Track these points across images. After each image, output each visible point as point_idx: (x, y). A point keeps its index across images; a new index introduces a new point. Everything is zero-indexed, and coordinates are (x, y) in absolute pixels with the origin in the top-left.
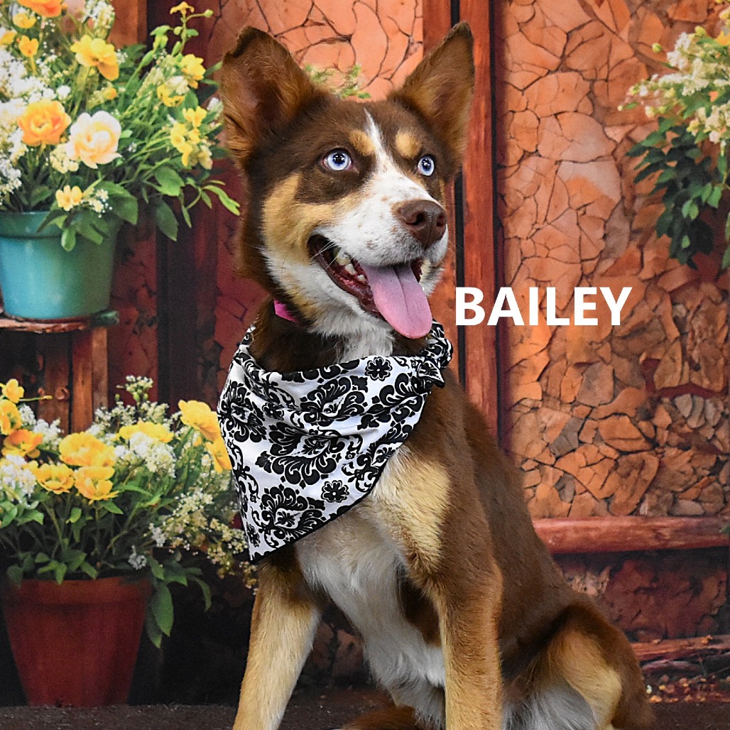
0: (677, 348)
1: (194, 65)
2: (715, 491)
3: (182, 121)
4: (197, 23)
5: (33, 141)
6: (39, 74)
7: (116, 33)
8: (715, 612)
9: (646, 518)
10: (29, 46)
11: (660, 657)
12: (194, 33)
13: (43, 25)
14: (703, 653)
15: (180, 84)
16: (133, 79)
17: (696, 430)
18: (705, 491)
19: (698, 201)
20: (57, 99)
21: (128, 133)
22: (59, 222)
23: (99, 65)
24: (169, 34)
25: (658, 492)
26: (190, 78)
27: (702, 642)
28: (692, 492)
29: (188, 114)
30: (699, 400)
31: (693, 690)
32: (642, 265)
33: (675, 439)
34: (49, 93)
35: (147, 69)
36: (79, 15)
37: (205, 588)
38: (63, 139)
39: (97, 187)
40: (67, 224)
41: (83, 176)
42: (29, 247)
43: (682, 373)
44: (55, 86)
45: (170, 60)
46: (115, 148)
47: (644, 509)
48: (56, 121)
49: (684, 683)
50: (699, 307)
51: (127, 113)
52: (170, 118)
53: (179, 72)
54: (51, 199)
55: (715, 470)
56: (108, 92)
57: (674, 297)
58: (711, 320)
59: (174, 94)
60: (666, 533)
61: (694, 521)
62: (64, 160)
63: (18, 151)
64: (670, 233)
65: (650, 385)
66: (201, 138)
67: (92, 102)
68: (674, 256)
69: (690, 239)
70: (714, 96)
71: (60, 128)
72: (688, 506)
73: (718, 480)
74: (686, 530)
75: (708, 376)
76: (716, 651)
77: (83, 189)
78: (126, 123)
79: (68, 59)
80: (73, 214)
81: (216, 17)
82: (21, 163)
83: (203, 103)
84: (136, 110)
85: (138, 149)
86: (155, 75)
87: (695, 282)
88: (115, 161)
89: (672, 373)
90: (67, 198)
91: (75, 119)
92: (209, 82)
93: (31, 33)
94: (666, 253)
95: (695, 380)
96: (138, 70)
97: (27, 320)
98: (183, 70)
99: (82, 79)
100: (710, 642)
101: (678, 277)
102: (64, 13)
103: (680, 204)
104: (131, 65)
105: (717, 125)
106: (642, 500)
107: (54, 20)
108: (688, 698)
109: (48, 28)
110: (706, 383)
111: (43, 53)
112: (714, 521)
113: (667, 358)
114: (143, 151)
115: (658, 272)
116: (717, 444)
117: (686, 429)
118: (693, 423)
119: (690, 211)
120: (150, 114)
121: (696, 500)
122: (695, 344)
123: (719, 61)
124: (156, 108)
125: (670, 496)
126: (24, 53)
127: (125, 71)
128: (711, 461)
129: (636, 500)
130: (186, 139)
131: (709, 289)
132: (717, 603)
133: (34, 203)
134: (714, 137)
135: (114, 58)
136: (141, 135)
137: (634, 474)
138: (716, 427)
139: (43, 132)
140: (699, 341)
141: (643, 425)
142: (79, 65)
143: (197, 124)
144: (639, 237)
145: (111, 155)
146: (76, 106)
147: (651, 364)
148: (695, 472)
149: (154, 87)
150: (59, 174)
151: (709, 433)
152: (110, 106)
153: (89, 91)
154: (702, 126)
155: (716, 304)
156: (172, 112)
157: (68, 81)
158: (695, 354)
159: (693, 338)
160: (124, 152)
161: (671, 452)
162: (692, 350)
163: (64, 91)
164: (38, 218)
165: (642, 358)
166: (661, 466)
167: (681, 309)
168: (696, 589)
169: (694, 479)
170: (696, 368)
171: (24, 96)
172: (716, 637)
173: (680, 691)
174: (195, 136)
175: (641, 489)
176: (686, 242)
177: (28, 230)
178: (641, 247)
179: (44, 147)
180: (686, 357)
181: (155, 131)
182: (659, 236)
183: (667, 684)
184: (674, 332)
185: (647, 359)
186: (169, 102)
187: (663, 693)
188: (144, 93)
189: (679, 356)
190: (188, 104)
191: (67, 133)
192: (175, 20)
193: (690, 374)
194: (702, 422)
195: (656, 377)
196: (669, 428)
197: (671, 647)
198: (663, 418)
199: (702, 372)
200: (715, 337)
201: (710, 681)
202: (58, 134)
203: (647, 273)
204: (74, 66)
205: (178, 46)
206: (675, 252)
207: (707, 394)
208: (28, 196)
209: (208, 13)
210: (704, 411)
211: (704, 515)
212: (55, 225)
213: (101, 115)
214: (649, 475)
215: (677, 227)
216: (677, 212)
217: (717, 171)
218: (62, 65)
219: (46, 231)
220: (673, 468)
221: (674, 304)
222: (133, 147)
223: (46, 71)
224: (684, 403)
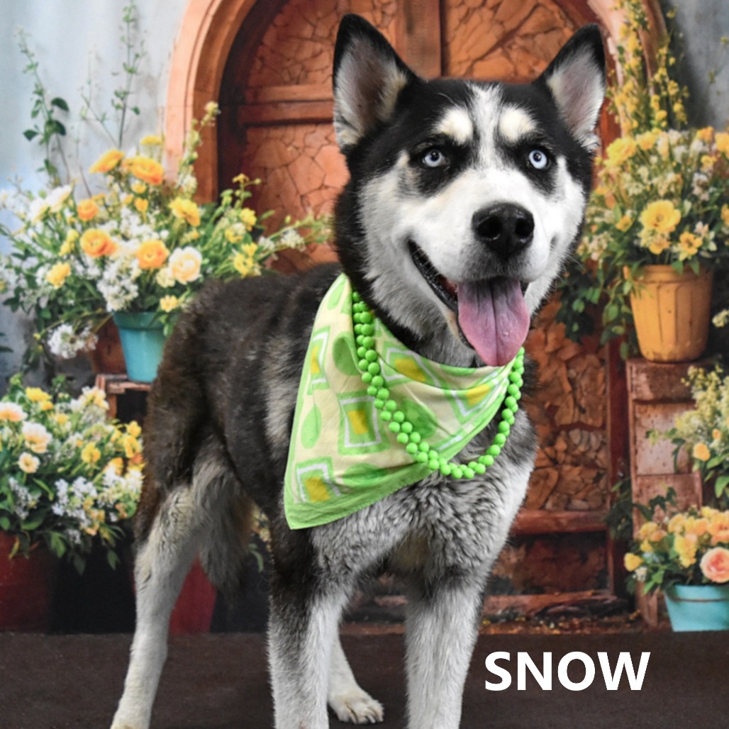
0: (570, 398)
1: (249, 216)
2: (597, 494)
3: (241, 252)
4: (251, 188)
5: (145, 266)
6: (148, 222)
7: (198, 195)
8: (596, 575)
9: (550, 512)
10: (142, 204)
11: (560, 604)
12: (248, 194)
13: (151, 190)
14: (589, 602)
15: (240, 229)
16: (209, 225)
17: (584, 454)
18: (591, 494)
19: (584, 299)
20: (160, 239)
21: (207, 261)
22: (163, 319)
23: (187, 217)
24: (233, 196)
25: (558, 494)
26: (246, 224)
27: (588, 594)
28: (581, 495)
29: (245, 247)
30: (585, 433)
31: (581, 626)
32: (546, 342)
33: (569, 459)
34: (155, 235)
35: (218, 219)
36: (174, 184)
37: (259, 557)
38: (165, 265)
39: (187, 297)
40: (168, 320)
41: (177, 289)
42: (143, 335)
43: (574, 416)
44: (159, 230)
45: (233, 213)
46: (198, 270)
47: (549, 505)
48: (160, 253)
49: (576, 621)
50: (585, 371)
51: (206, 248)
52: (234, 251)
53: (239, 220)
54: (157, 305)
55: (597, 479)
56: (193, 234)
57: (568, 364)
58: (593, 379)
59: (236, 235)
60: (564, 522)
61: (583, 514)
62: (165, 279)
63: (136, 273)
64: (565, 321)
65: (552, 422)
66: (254, 263)
67: (183, 241)
68: (567, 336)
69: (579, 325)
70: (595, 228)
71: (162, 259)
72: (578, 503)
73: (598, 486)
74: (577, 520)
75: (591, 416)
76: (596, 601)
77: (178, 296)
78: (205, 254)
79: (167, 213)
80: (171, 314)
81: (263, 184)
82: (138, 281)
83: (255, 240)
84: (212, 246)
85: (214, 271)
86: (224, 222)
87: (582, 354)
88: (198, 280)
89: (568, 415)
90: (168, 303)
91: (172, 252)
92: (259, 227)
93: (143, 196)
94: (562, 335)
95: (583, 419)
96: (212, 219)
97: (142, 383)
98: (242, 219)
99: (176, 226)
100: (594, 594)
101: (570, 351)
102: (164, 182)
103: (571, 301)
104: (208, 216)
105: (596, 248)
106: (547, 500)
107: (158, 187)
108: (578, 632)
109: (154, 193)
110: (590, 422)
111: (151, 209)
112: (596, 514)
113: (563, 405)
114: (217, 272)
115: (557, 347)
116: (598, 462)
117: (577, 452)
118: (582, 448)
119: (578, 306)
120: (221, 248)
121: (584, 500)
122: (582, 395)
123: (597, 205)
124: (225, 244)
125: (565, 497)
126: (139, 208)
127: (204, 220)
128: (593, 473)
129: (543, 500)
130: (245, 264)
131: (592, 358)
132: (598, 568)
133: (146, 306)
134: (595, 256)
135: (197, 212)
136: (215, 262)
137: (542, 482)
138: (598, 451)
139: (151, 261)
140: (585, 393)
141: (548, 450)
142: (174, 218)
143: (251, 254)
144: (544, 325)
145: (195, 275)
146: (173, 243)
147: (553, 409)
148: (583, 481)
149: (223, 230)
150: (162, 288)
151: (592, 455)
152: (194, 243)
153: (180, 234)
154: (586, 249)
155: (596, 368)
156: (236, 246)
157: (167, 227)
158: (583, 402)
159: (581, 392)
160: (204, 273)
161: (567, 468)
162: (580, 399)
163: (165, 234)
164: (149, 317)
165: (547, 405)
166: (560, 478)
167: (573, 373)
168: (584, 559)
169: (582, 485)
170: (582, 411)
171: (139, 237)
172: (598, 591)
173: (573, 627)
174: (250, 262)
175: (547, 492)
176: (576, 327)
177: (143, 325)
178: (545, 331)
179: (152, 270)
180: (576, 404)
181: (224, 259)
182: (558, 322)
183: (564, 621)
184: (568, 387)
185: (551, 406)
186: (233, 240)
187: (561, 628)
188: (217, 235)
189: (571, 403)
190: (245, 241)
191: (166, 262)
192: (236, 186)
193: (579, 416)
194: (587, 448)
195: (556, 418)
196: (566, 452)
197: (566, 598)
198: (561, 445)
199: (588, 413)
200: (596, 390)
201: (593, 620)
202: (161, 262)
203: (550, 348)
204: (171, 218)
205: (238, 203)
206: (569, 334)
207: (590, 429)
208: (143, 303)
209: (258, 181)
210: (589, 440)
211: (590, 509)
212: (160, 323)
213: (189, 250)
214: (552, 483)
215: (569, 318)
216: (569, 307)
217: (596, 280)
218: (163, 216)
219: (155, 325)
220: (568, 478)
221: (568, 368)
222: (210, 270)
223: (153, 220)
224: (575, 435)
